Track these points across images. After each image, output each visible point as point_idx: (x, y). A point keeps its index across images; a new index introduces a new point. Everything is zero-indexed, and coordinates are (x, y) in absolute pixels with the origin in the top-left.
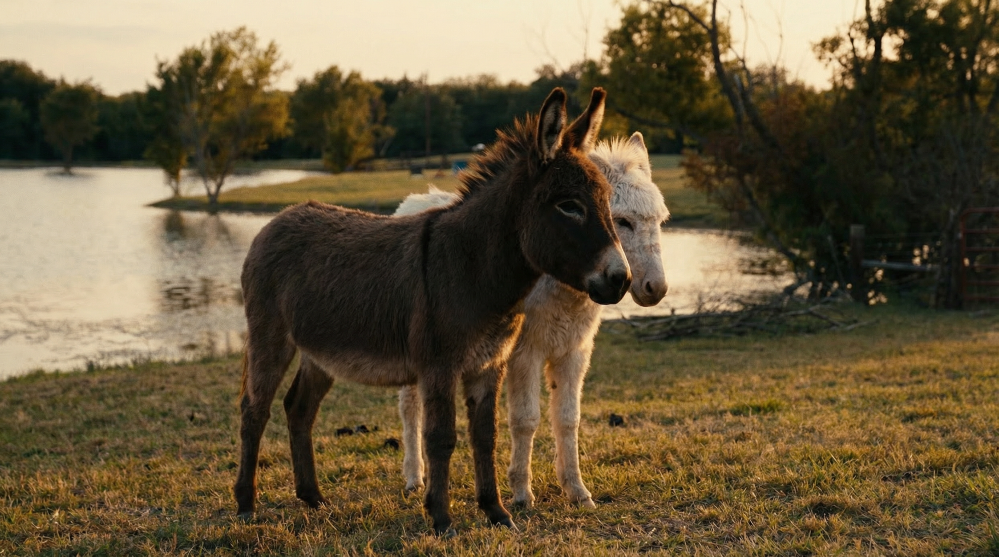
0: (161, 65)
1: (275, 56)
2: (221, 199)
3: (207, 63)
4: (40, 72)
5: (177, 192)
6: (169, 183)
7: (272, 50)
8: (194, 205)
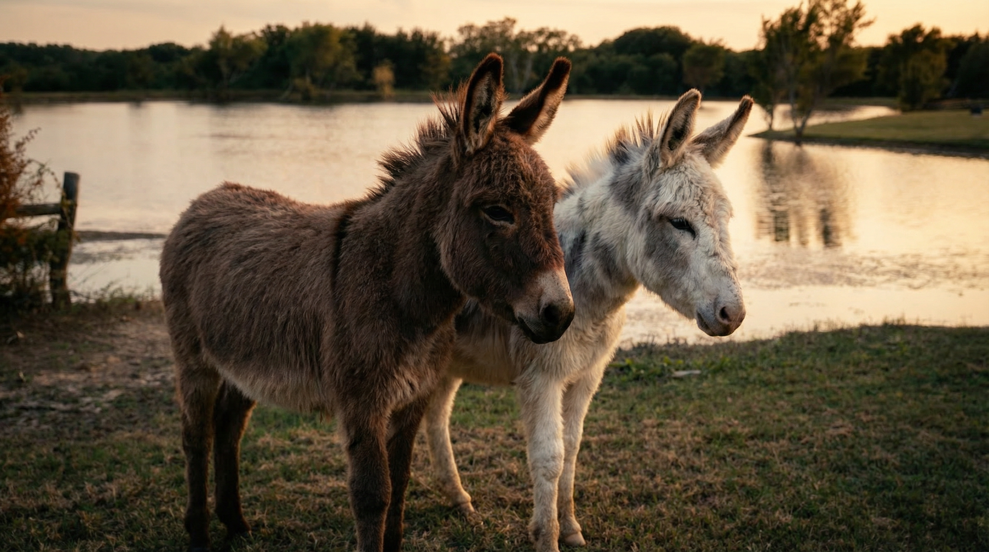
0: (765, 23)
1: (861, 12)
2: (806, 132)
3: (803, 20)
4: (686, 34)
5: (770, 125)
6: (765, 119)
7: (858, 8)
8: (781, 136)
